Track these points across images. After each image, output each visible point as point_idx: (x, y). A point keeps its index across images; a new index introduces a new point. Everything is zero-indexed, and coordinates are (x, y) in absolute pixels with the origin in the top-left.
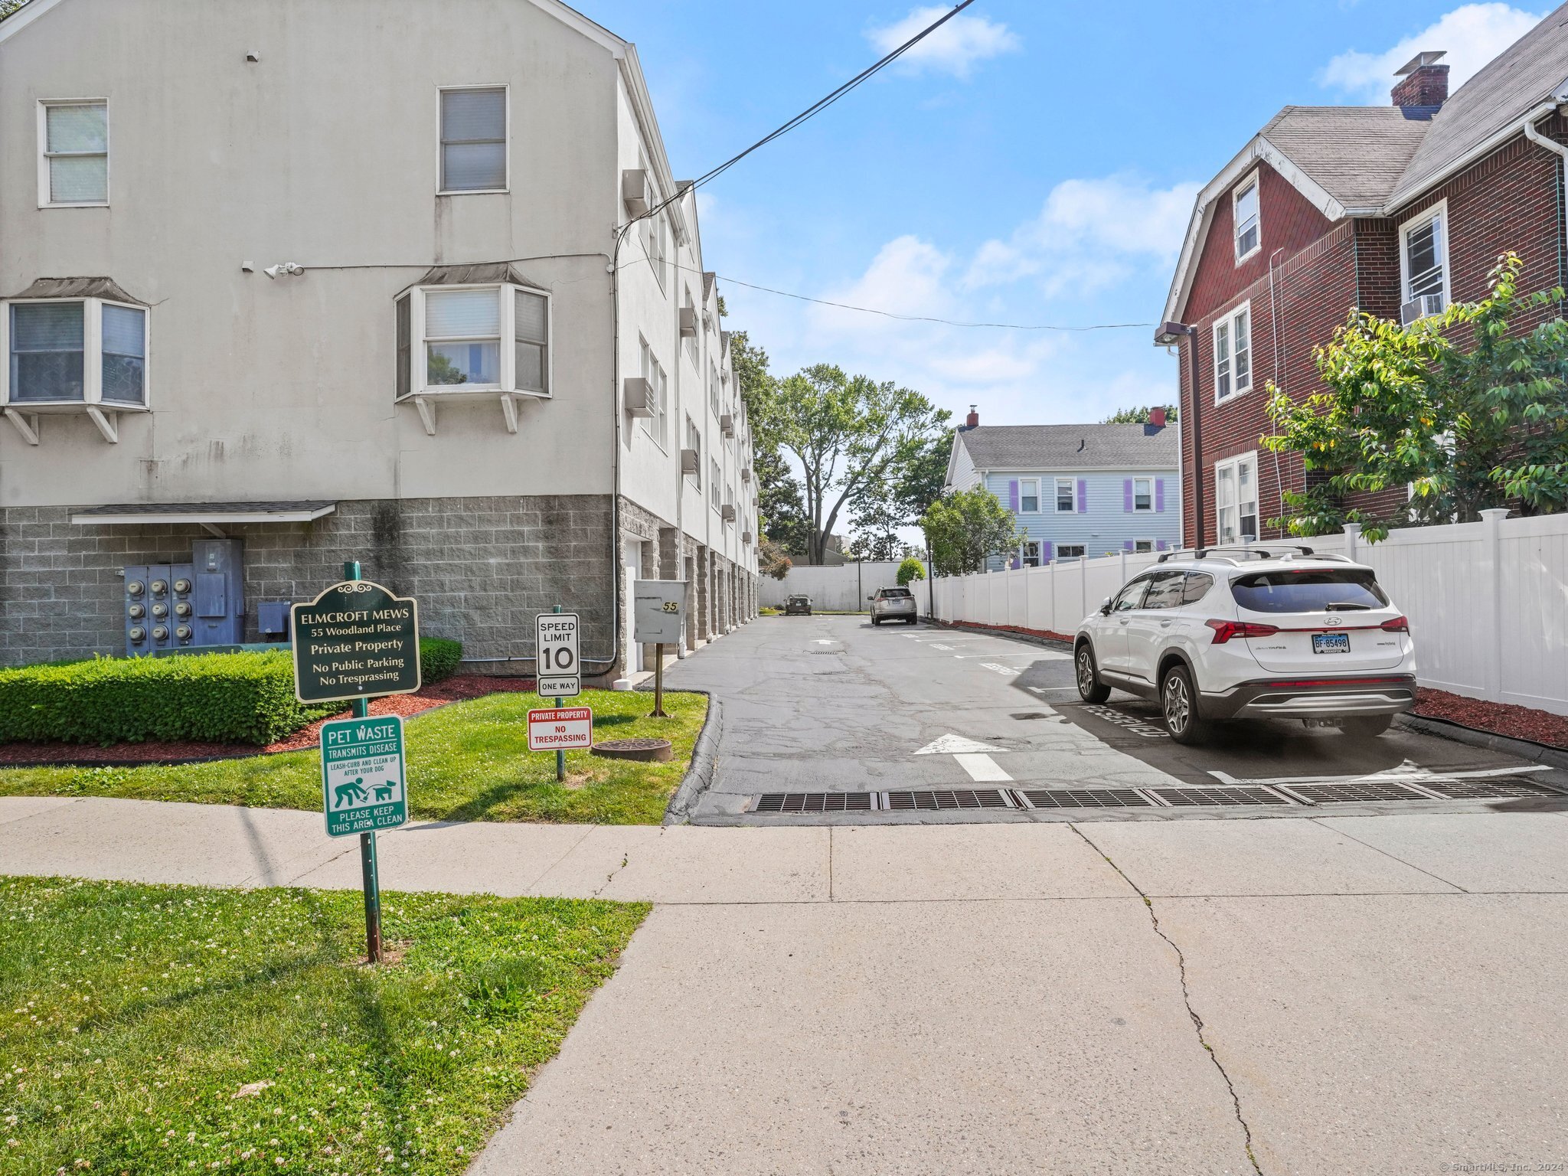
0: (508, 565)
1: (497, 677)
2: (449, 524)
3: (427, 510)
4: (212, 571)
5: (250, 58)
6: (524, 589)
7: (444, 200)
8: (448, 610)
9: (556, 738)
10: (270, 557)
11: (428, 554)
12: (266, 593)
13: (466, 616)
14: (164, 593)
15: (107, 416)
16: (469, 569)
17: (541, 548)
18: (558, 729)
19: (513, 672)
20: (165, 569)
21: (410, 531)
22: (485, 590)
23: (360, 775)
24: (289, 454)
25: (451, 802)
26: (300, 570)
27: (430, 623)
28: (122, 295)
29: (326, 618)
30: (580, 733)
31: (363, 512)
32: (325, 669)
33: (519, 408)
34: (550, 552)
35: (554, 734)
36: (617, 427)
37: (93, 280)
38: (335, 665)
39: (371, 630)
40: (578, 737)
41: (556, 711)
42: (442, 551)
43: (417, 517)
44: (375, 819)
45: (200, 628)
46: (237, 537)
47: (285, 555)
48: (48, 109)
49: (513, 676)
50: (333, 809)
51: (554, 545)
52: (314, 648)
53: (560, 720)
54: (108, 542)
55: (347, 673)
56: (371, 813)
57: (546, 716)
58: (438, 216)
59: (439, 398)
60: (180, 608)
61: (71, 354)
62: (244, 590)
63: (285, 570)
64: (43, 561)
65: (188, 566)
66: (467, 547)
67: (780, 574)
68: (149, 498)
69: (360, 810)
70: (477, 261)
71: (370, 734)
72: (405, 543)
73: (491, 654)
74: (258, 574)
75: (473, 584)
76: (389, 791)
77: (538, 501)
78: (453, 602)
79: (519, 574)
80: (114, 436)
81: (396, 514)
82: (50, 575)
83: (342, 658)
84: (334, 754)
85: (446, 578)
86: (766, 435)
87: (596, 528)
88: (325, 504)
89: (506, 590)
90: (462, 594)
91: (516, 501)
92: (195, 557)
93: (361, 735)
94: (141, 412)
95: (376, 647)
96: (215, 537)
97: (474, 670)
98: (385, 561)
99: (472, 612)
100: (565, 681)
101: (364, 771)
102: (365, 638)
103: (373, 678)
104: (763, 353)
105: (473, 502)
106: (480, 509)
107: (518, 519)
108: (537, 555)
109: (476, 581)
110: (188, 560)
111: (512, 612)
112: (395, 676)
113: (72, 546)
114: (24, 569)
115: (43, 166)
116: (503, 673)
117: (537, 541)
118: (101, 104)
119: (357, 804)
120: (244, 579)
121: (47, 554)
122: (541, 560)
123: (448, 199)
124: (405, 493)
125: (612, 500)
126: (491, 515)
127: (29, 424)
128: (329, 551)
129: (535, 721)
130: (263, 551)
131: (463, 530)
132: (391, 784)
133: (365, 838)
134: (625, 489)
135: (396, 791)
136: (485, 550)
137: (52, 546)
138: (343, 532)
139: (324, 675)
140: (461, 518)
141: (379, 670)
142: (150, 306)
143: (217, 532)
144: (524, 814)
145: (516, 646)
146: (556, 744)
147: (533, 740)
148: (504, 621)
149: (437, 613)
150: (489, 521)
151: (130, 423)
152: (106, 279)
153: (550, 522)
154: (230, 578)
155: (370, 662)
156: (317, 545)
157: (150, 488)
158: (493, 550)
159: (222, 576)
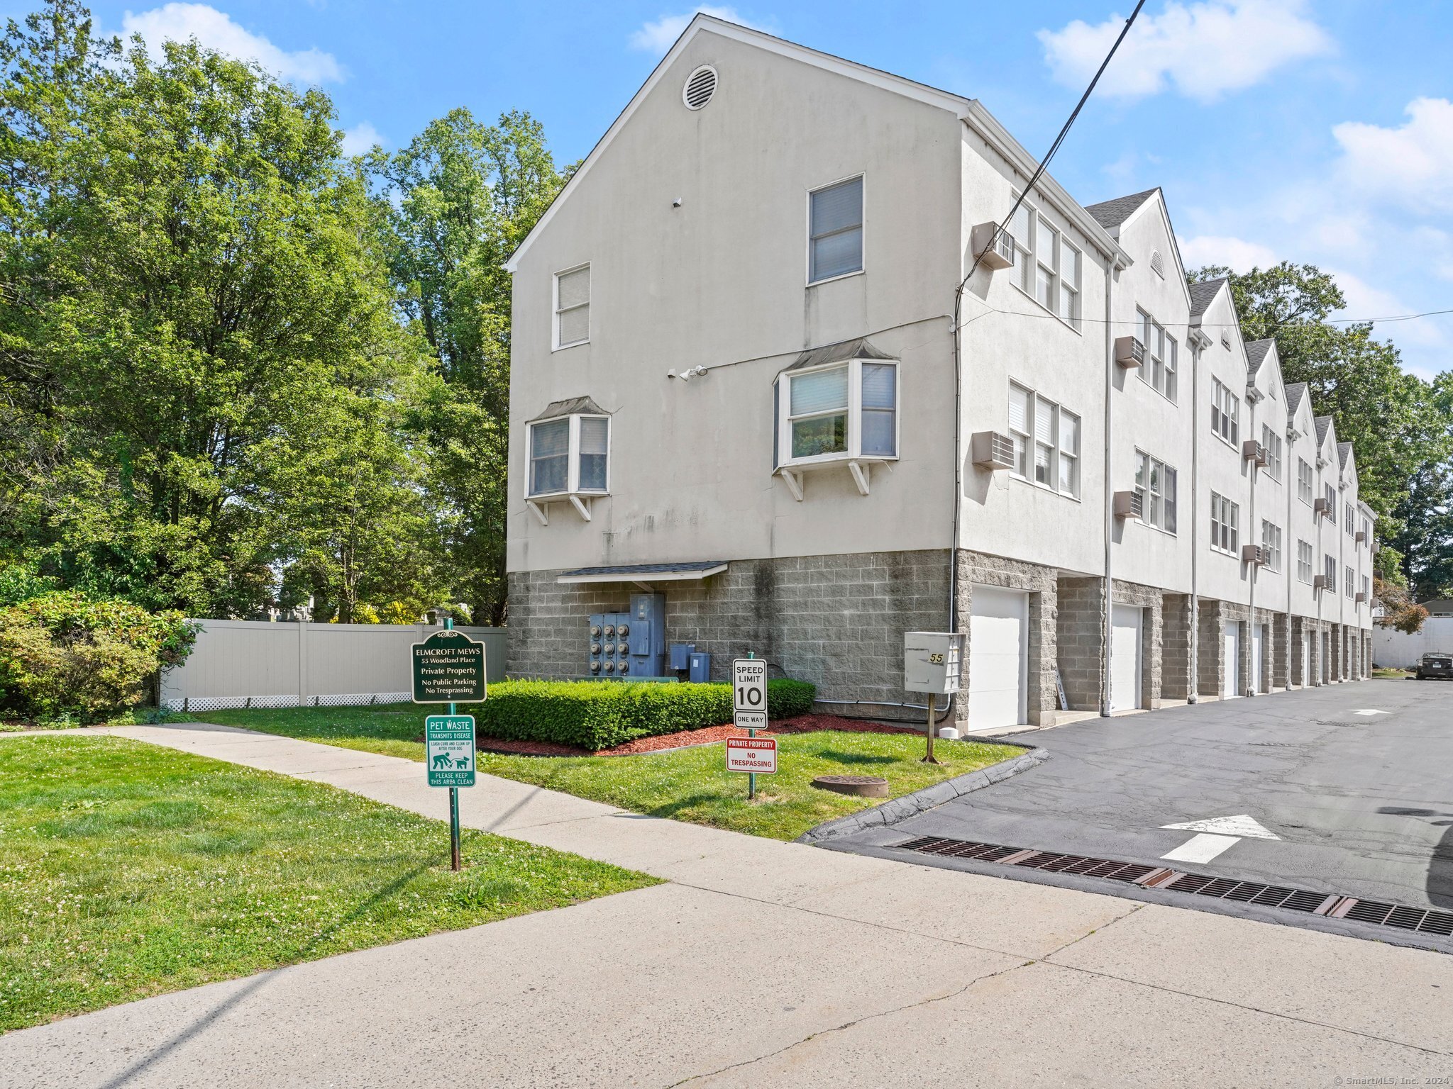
0: (859, 616)
1: (846, 718)
2: (812, 579)
3: (795, 567)
4: (642, 619)
5: (676, 205)
6: (872, 638)
7: (812, 291)
8: (810, 656)
9: (748, 762)
10: (683, 609)
11: (795, 606)
12: (680, 637)
13: (824, 662)
14: (612, 634)
15: (584, 501)
16: (827, 619)
17: (887, 600)
18: (749, 755)
19: (861, 714)
20: (613, 617)
21: (782, 586)
22: (840, 639)
23: (448, 751)
24: (696, 524)
25: (658, 802)
26: (702, 618)
27: (795, 666)
28: (595, 409)
29: (430, 652)
30: (767, 760)
31: (748, 570)
32: (429, 683)
33: (871, 471)
34: (895, 605)
35: (746, 758)
36: (957, 483)
37: (580, 399)
38: (435, 681)
39: (456, 661)
40: (765, 764)
41: (748, 740)
42: (806, 604)
43: (788, 574)
44: (456, 780)
45: (633, 663)
46: (660, 592)
47: (692, 606)
48: (560, 278)
49: (860, 718)
50: (432, 770)
51: (899, 598)
52: (423, 670)
53: (751, 747)
54: (585, 595)
55: (442, 687)
56: (454, 776)
57: (740, 743)
58: (807, 305)
59: (806, 468)
60: (621, 648)
61: (562, 457)
62: (665, 635)
63: (692, 619)
64: (549, 610)
65: (627, 615)
66: (826, 600)
67: (1410, 625)
68: (608, 562)
69: (447, 772)
70: (837, 341)
71: (455, 726)
72: (778, 596)
73: (843, 697)
74: (675, 621)
75: (830, 634)
76: (465, 764)
77: (886, 556)
78: (813, 649)
79: (868, 624)
80: (588, 516)
81: (772, 571)
82: (552, 621)
83: (438, 677)
84: (434, 736)
85: (810, 628)
86: (1398, 451)
87: (937, 581)
88: (719, 563)
89: (857, 639)
90: (821, 642)
91: (866, 557)
92: (632, 607)
93: (449, 726)
94: (604, 496)
95: (460, 672)
96: (645, 592)
97: (829, 710)
98: (763, 612)
99: (828, 658)
100: (755, 716)
101: (451, 749)
102: (453, 666)
103: (457, 691)
104: (1390, 348)
105: (831, 559)
106: (838, 565)
107: (868, 574)
108: (883, 607)
109: (833, 630)
110: (627, 610)
111: (861, 660)
112: (471, 691)
113: (565, 599)
114: (539, 616)
115: (555, 320)
116: (852, 715)
117: (884, 595)
118: (586, 268)
119: (446, 769)
120: (665, 626)
121: (550, 605)
122: (888, 612)
123: (815, 290)
124: (778, 554)
125: (952, 556)
126: (846, 571)
127: (543, 512)
128: (722, 603)
129: (732, 746)
130: (678, 603)
131: (823, 584)
132: (466, 759)
133: (451, 790)
134: (964, 543)
135: (469, 763)
136: (840, 602)
137: (552, 599)
138: (733, 587)
139: (428, 686)
140: (821, 574)
141: (461, 687)
142: (611, 414)
143: (647, 588)
144: (699, 818)
145: (863, 690)
146: (748, 767)
147: (730, 762)
148: (855, 666)
149: (801, 658)
150: (844, 576)
151: (599, 505)
152: (587, 397)
153: (896, 577)
154: (653, 625)
155: (455, 681)
156: (715, 598)
157: (608, 555)
158: (847, 603)
159: (647, 623)
